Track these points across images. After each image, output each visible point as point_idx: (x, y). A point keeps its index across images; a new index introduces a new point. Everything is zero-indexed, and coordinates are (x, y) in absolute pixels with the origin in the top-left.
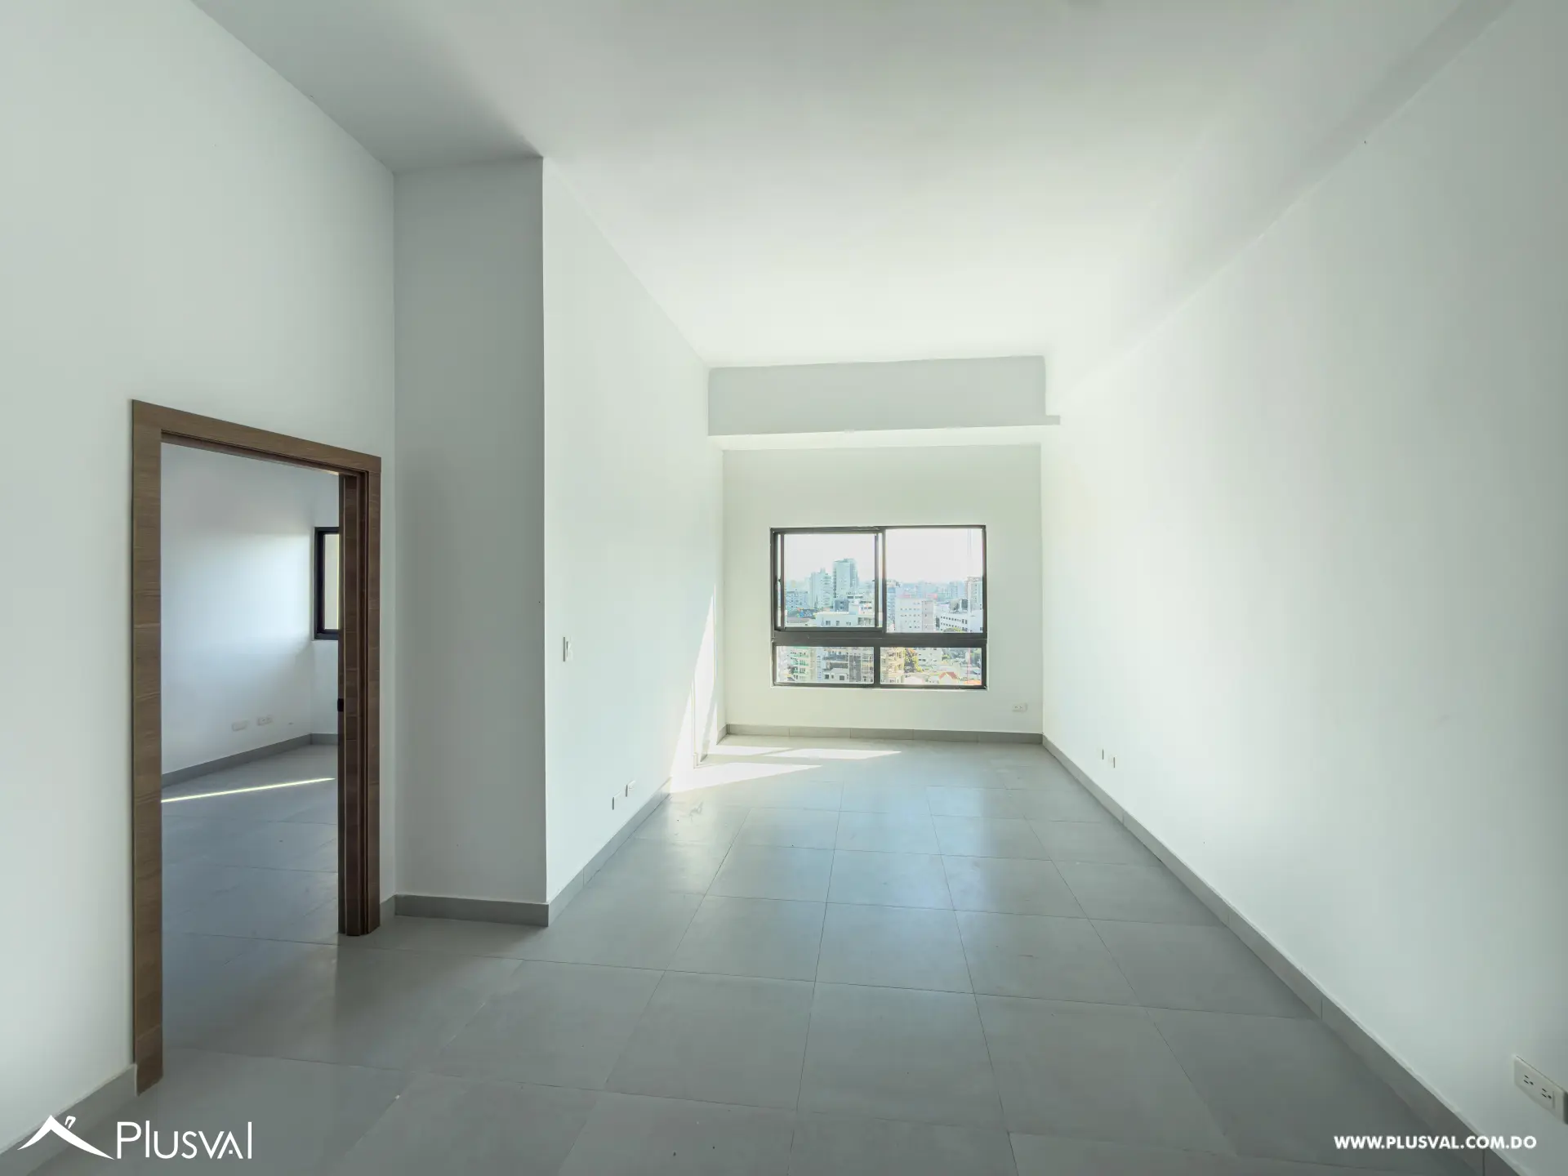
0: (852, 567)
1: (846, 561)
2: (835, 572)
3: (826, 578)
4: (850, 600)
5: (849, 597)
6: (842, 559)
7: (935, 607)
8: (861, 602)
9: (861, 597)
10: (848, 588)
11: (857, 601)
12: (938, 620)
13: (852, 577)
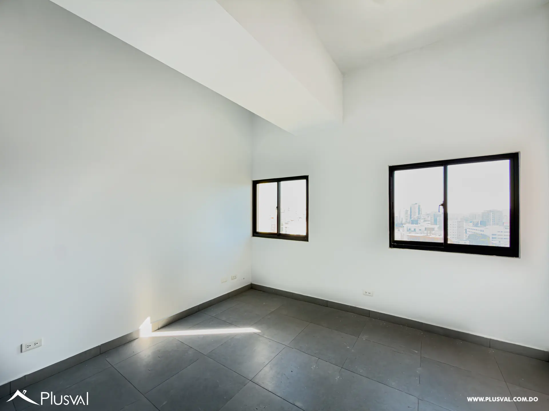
0: (419, 206)
1: (416, 204)
2: (411, 208)
3: (406, 211)
4: (419, 220)
5: (418, 219)
6: (414, 203)
7: (465, 224)
8: (424, 221)
9: (425, 219)
10: (417, 215)
11: (422, 220)
12: (466, 230)
13: (419, 211)
